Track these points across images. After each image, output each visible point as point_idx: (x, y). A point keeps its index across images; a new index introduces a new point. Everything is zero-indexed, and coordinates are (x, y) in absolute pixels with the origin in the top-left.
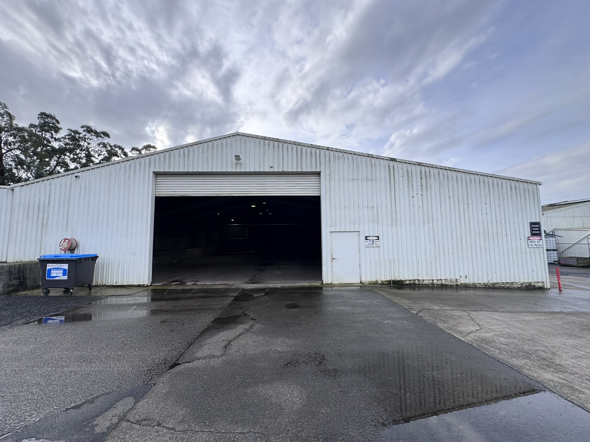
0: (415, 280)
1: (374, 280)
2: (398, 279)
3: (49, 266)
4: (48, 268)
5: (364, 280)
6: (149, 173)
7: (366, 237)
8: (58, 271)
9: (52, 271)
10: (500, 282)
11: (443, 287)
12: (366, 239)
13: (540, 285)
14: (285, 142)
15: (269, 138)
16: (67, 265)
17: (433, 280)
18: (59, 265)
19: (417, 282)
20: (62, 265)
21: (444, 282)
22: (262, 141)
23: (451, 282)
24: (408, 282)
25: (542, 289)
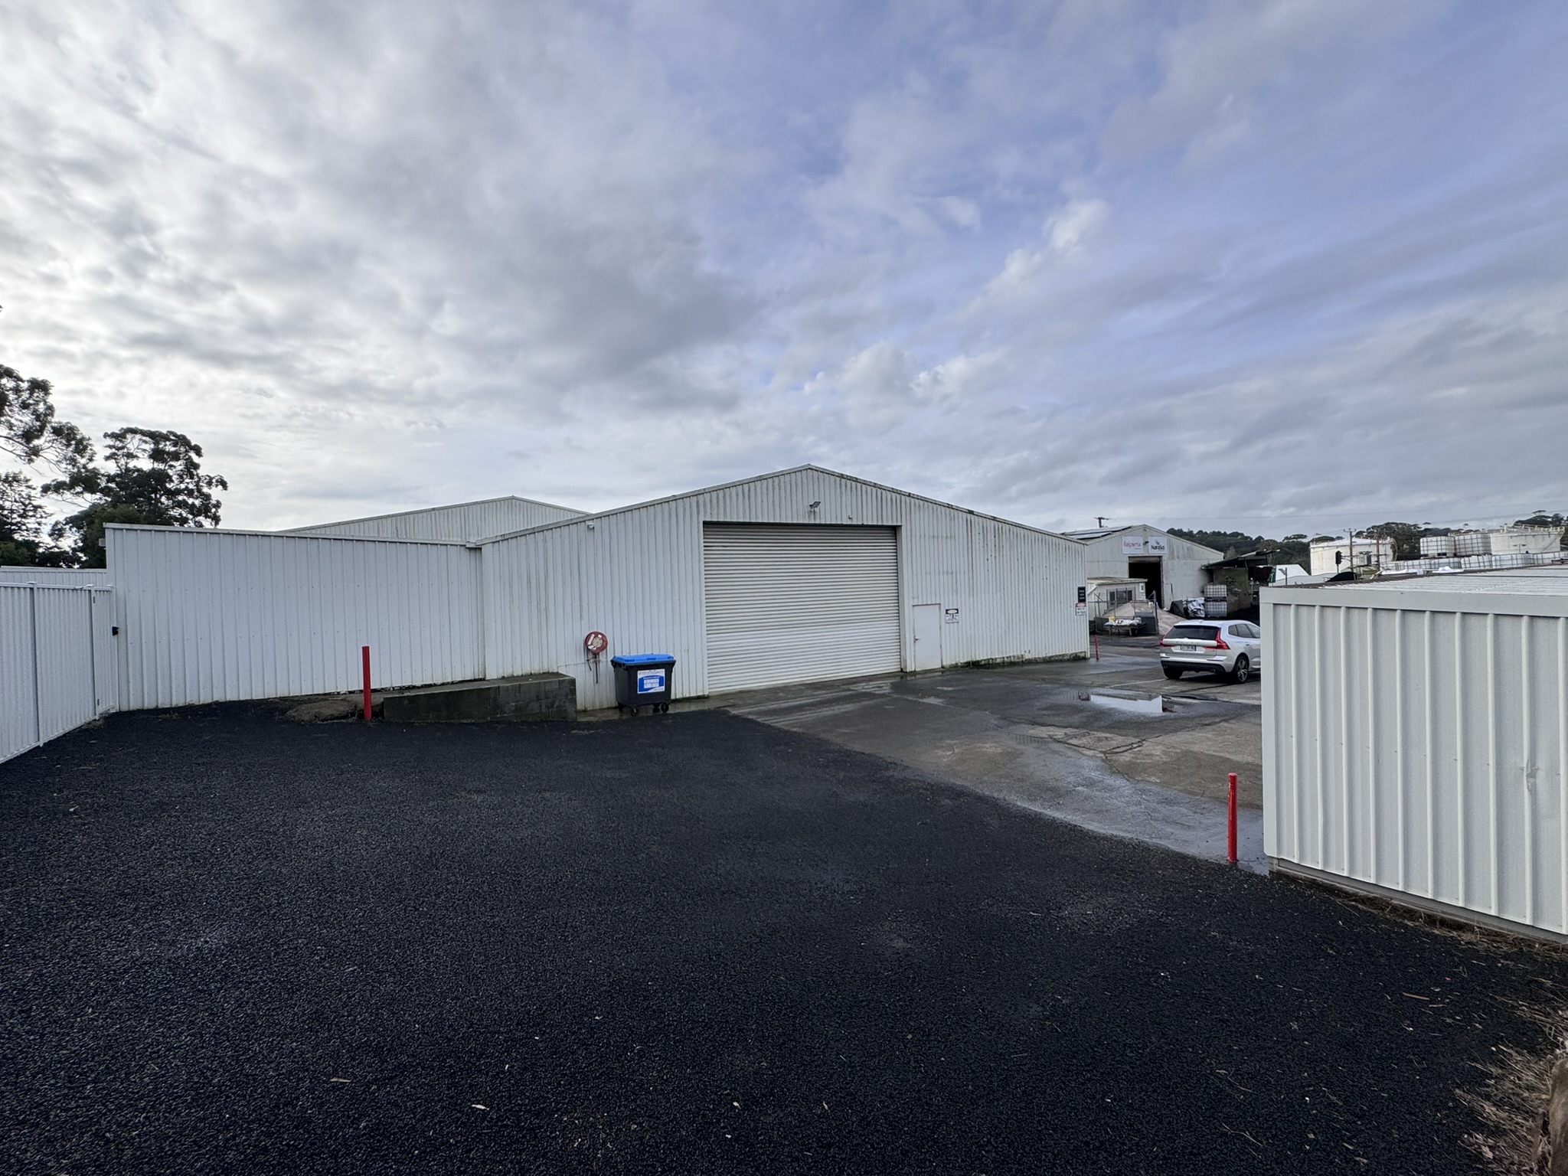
0: (989, 660)
1: (954, 663)
2: (974, 659)
3: (641, 674)
4: (639, 677)
5: (944, 664)
6: (698, 523)
7: (947, 610)
8: (652, 681)
9: (645, 681)
10: (1054, 654)
11: (1012, 664)
12: (947, 613)
13: (1083, 655)
14: (865, 483)
15: (847, 476)
16: (664, 670)
17: (1004, 658)
18: (653, 671)
19: (991, 662)
20: (657, 670)
21: (1012, 660)
22: (838, 479)
23: (1018, 658)
24: (983, 663)
25: (1084, 659)
